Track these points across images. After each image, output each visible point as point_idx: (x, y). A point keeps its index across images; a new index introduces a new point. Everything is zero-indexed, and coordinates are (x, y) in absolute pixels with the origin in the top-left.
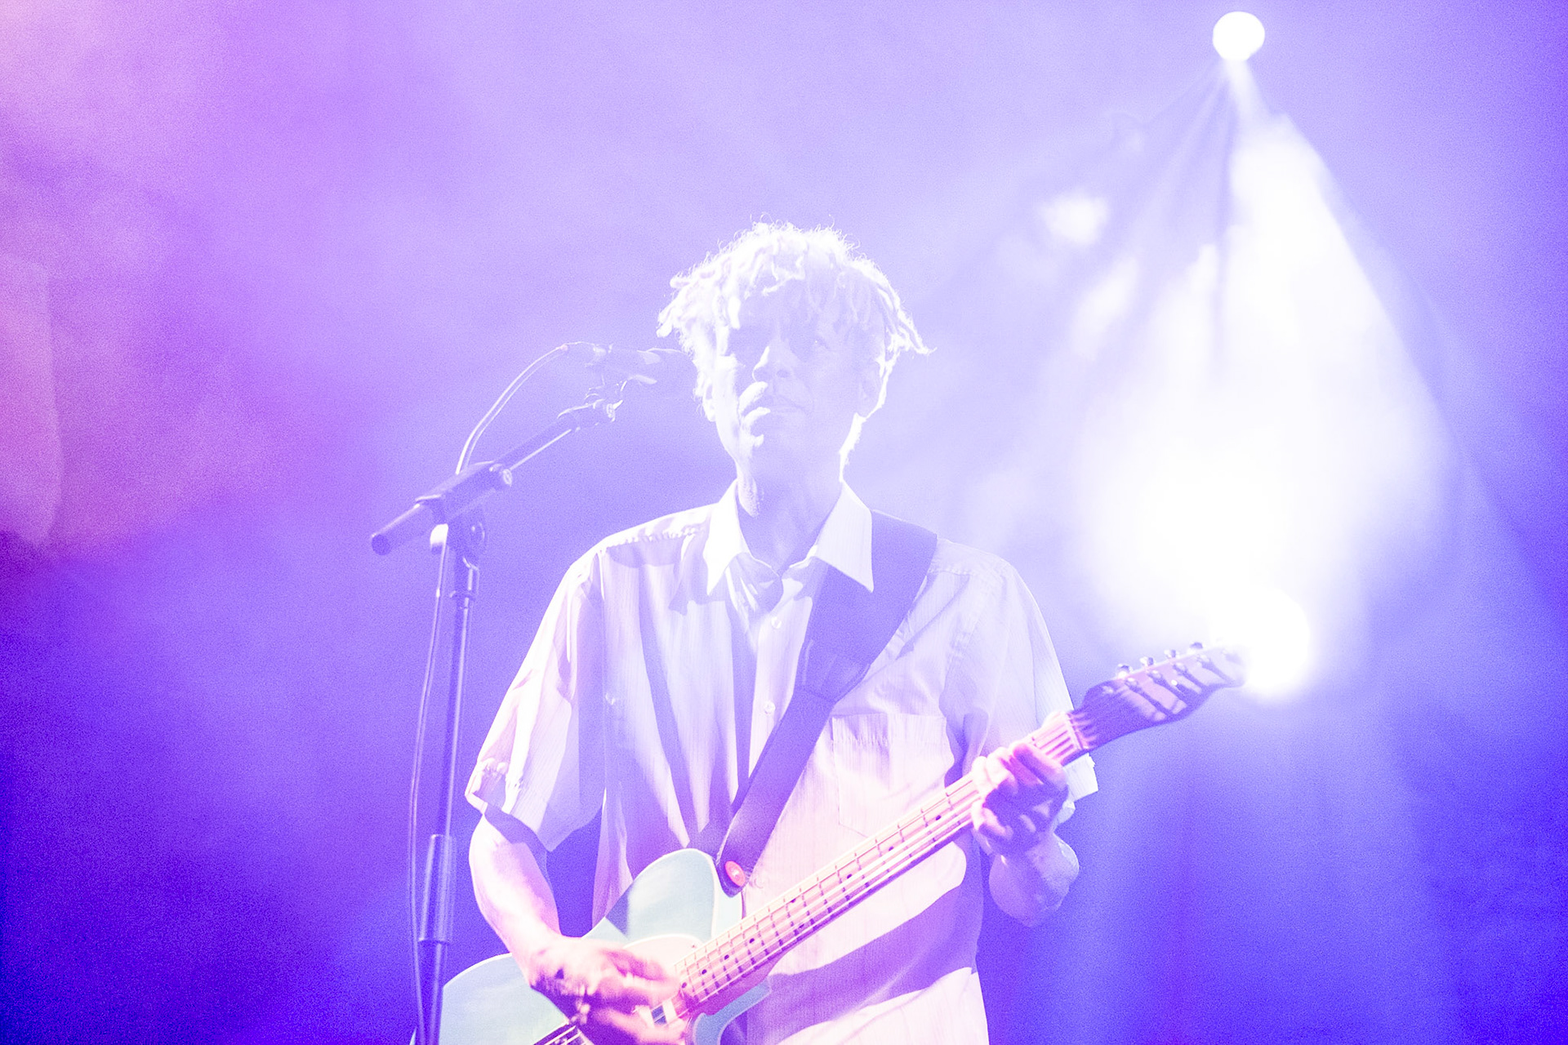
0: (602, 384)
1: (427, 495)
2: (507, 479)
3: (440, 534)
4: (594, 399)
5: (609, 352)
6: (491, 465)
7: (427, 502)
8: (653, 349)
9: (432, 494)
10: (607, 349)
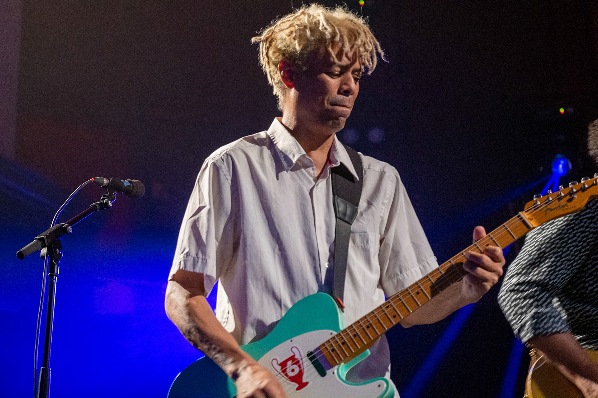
0: (108, 193)
1: (39, 236)
2: (70, 230)
3: (44, 251)
4: (104, 199)
5: (110, 181)
6: (64, 225)
7: (39, 239)
8: (128, 180)
9: (41, 236)
10: (110, 180)
